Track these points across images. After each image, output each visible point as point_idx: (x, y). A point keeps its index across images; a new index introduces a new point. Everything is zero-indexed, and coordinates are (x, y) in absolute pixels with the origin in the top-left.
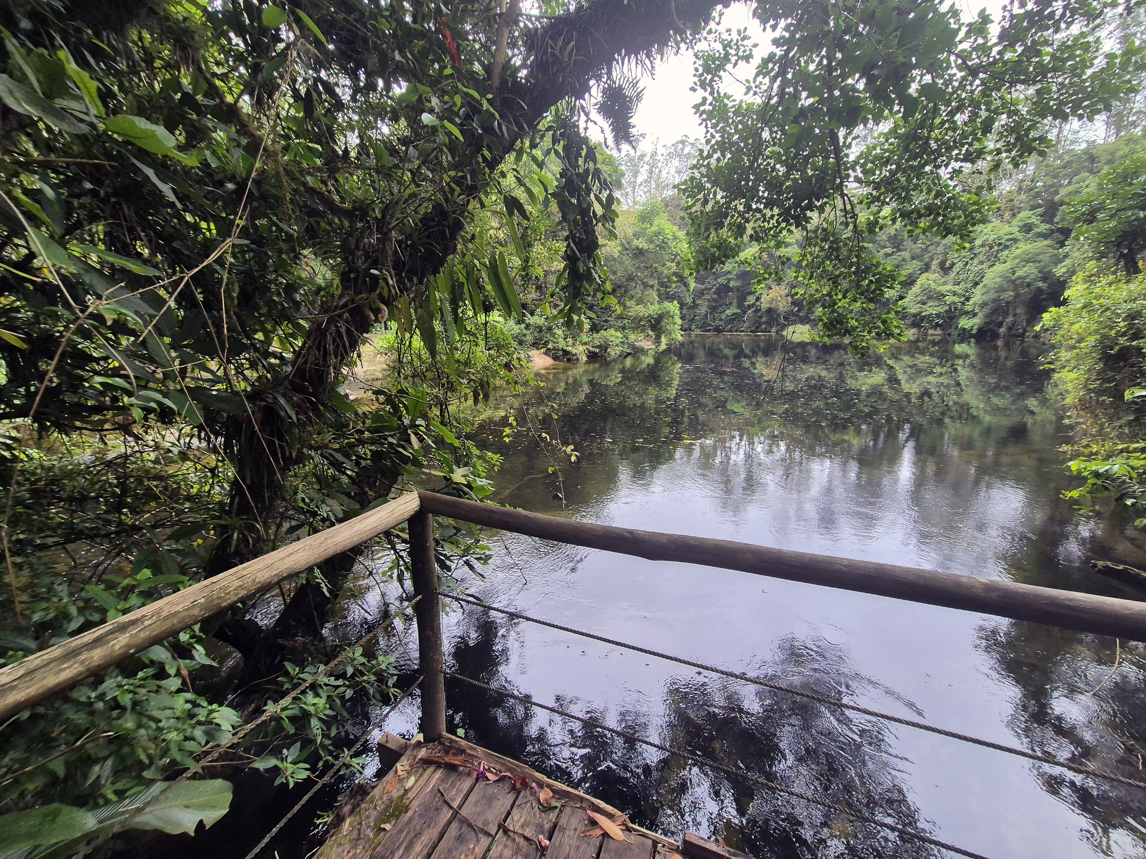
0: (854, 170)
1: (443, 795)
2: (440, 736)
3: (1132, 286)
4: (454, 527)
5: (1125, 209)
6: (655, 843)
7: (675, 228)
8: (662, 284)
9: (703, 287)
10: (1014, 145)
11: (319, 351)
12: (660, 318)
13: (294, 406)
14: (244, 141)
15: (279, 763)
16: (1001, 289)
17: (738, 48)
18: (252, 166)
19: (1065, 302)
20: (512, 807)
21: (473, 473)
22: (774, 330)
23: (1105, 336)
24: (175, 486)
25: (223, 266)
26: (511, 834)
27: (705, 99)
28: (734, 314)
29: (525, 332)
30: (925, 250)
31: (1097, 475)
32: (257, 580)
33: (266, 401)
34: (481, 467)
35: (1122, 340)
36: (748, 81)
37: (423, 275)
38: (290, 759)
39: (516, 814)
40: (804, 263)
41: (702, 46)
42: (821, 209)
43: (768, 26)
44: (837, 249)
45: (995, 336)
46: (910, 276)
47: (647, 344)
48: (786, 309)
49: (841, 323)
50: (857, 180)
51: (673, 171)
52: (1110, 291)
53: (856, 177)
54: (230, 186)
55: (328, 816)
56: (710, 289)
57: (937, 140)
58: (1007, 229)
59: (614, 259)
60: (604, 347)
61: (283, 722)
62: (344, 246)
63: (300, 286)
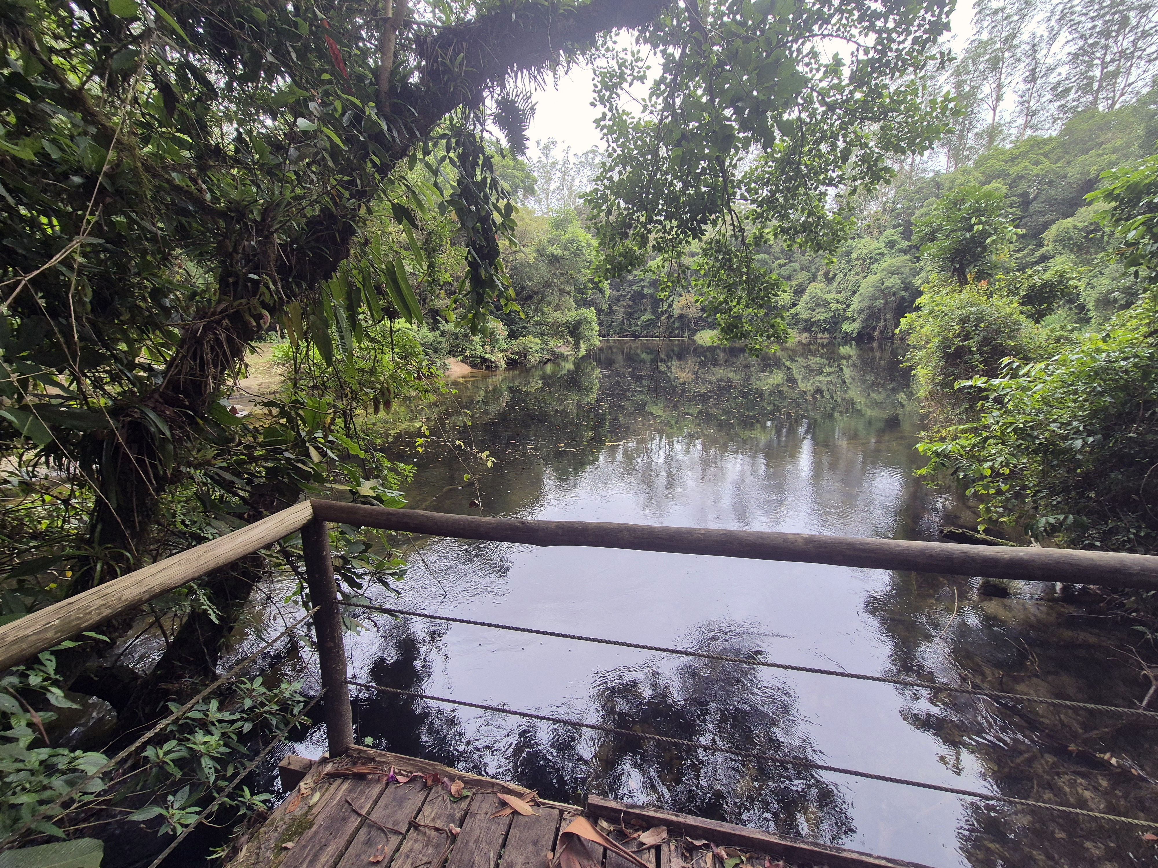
0: (740, 189)
1: (350, 805)
2: (348, 749)
3: (963, 296)
4: (364, 544)
5: (956, 231)
6: (561, 812)
7: (589, 236)
8: (579, 291)
9: (619, 293)
10: (867, 174)
11: (195, 360)
12: (578, 324)
13: (166, 420)
14: (93, 130)
15: (164, 812)
16: (873, 298)
17: (633, 69)
18: (104, 158)
19: (918, 309)
20: (423, 804)
21: (382, 485)
22: (686, 335)
23: (945, 338)
24: (15, 523)
25: (71, 268)
26: (422, 828)
27: (604, 115)
28: (649, 320)
29: (440, 339)
30: (811, 262)
31: (937, 454)
32: (124, 598)
33: (132, 416)
34: (392, 479)
35: (957, 341)
36: (644, 100)
37: (314, 280)
38: (176, 806)
39: (427, 810)
40: (702, 272)
41: (601, 62)
42: (714, 223)
43: (658, 50)
44: (730, 260)
45: (871, 339)
46: (800, 285)
47: (567, 350)
48: (695, 315)
49: (736, 327)
50: (743, 197)
51: (585, 180)
52: (946, 299)
53: (742, 195)
54: (77, 180)
55: (223, 850)
56: (625, 296)
57: (806, 166)
58: (875, 244)
59: (530, 266)
60: (523, 354)
61: (166, 767)
62: (221, 249)
63: (170, 291)
